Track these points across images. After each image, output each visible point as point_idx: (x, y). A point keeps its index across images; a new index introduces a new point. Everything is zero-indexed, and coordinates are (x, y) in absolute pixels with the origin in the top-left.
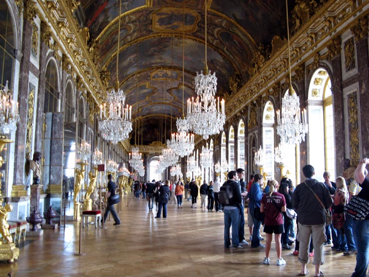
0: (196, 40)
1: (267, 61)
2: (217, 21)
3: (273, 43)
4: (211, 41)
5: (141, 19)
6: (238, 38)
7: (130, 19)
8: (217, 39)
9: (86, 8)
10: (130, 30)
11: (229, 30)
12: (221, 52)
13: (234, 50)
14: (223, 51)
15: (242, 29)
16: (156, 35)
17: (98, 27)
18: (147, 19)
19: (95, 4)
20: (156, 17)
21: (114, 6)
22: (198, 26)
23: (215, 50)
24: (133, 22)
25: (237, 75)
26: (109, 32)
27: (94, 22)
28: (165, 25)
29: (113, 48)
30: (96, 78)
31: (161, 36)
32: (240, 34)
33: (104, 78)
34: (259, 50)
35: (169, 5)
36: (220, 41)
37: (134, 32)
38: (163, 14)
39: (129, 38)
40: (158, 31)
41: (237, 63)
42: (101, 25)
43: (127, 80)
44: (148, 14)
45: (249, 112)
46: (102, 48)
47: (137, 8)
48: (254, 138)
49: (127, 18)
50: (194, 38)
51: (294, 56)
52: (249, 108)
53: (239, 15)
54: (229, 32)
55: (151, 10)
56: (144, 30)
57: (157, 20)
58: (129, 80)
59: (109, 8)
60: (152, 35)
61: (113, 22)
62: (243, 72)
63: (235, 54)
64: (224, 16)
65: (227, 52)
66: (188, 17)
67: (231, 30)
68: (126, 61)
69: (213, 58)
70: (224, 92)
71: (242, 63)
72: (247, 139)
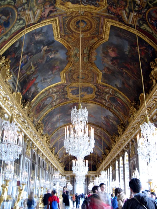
0: (95, 104)
1: (138, 111)
2: (107, 90)
3: (141, 99)
4: (105, 104)
5: (60, 91)
6: (120, 100)
7: (53, 90)
8: (108, 102)
9: (21, 81)
10: (54, 98)
11: (115, 96)
12: (111, 110)
13: (119, 108)
14: (112, 109)
15: (122, 93)
16: (71, 101)
17: (31, 95)
18: (64, 91)
19: (27, 79)
20: (69, 89)
21: (41, 81)
22: (96, 94)
23: (108, 109)
24: (55, 93)
25: (122, 124)
26: (40, 99)
27: (28, 91)
28: (76, 95)
29: (44, 109)
30: (31, 126)
31: (74, 102)
32: (121, 97)
33: (39, 127)
34: (133, 105)
35: (76, 81)
36: (110, 103)
37: (57, 99)
38: (73, 87)
39: (54, 103)
40: (72, 98)
41: (121, 116)
42: (34, 93)
43: (57, 130)
44: (64, 88)
45: (130, 146)
46: (36, 109)
47: (56, 84)
48: (134, 164)
49: (51, 90)
50: (94, 102)
51: (154, 105)
52: (130, 144)
53: (119, 84)
54: (114, 97)
55: (65, 85)
56: (63, 98)
57: (70, 91)
58: (58, 130)
59: (38, 83)
60: (68, 102)
61: (41, 92)
62: (125, 122)
63: (120, 111)
64: (110, 86)
65: (115, 110)
66: (89, 89)
67: (115, 95)
68: (55, 118)
69: (107, 115)
70: (116, 136)
71: (124, 116)
72: (130, 165)
